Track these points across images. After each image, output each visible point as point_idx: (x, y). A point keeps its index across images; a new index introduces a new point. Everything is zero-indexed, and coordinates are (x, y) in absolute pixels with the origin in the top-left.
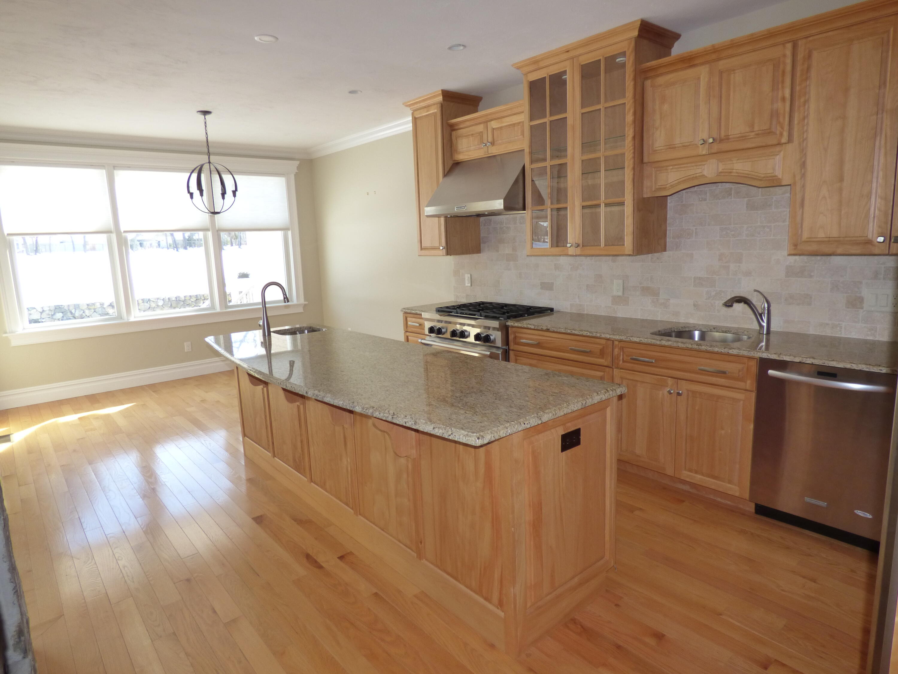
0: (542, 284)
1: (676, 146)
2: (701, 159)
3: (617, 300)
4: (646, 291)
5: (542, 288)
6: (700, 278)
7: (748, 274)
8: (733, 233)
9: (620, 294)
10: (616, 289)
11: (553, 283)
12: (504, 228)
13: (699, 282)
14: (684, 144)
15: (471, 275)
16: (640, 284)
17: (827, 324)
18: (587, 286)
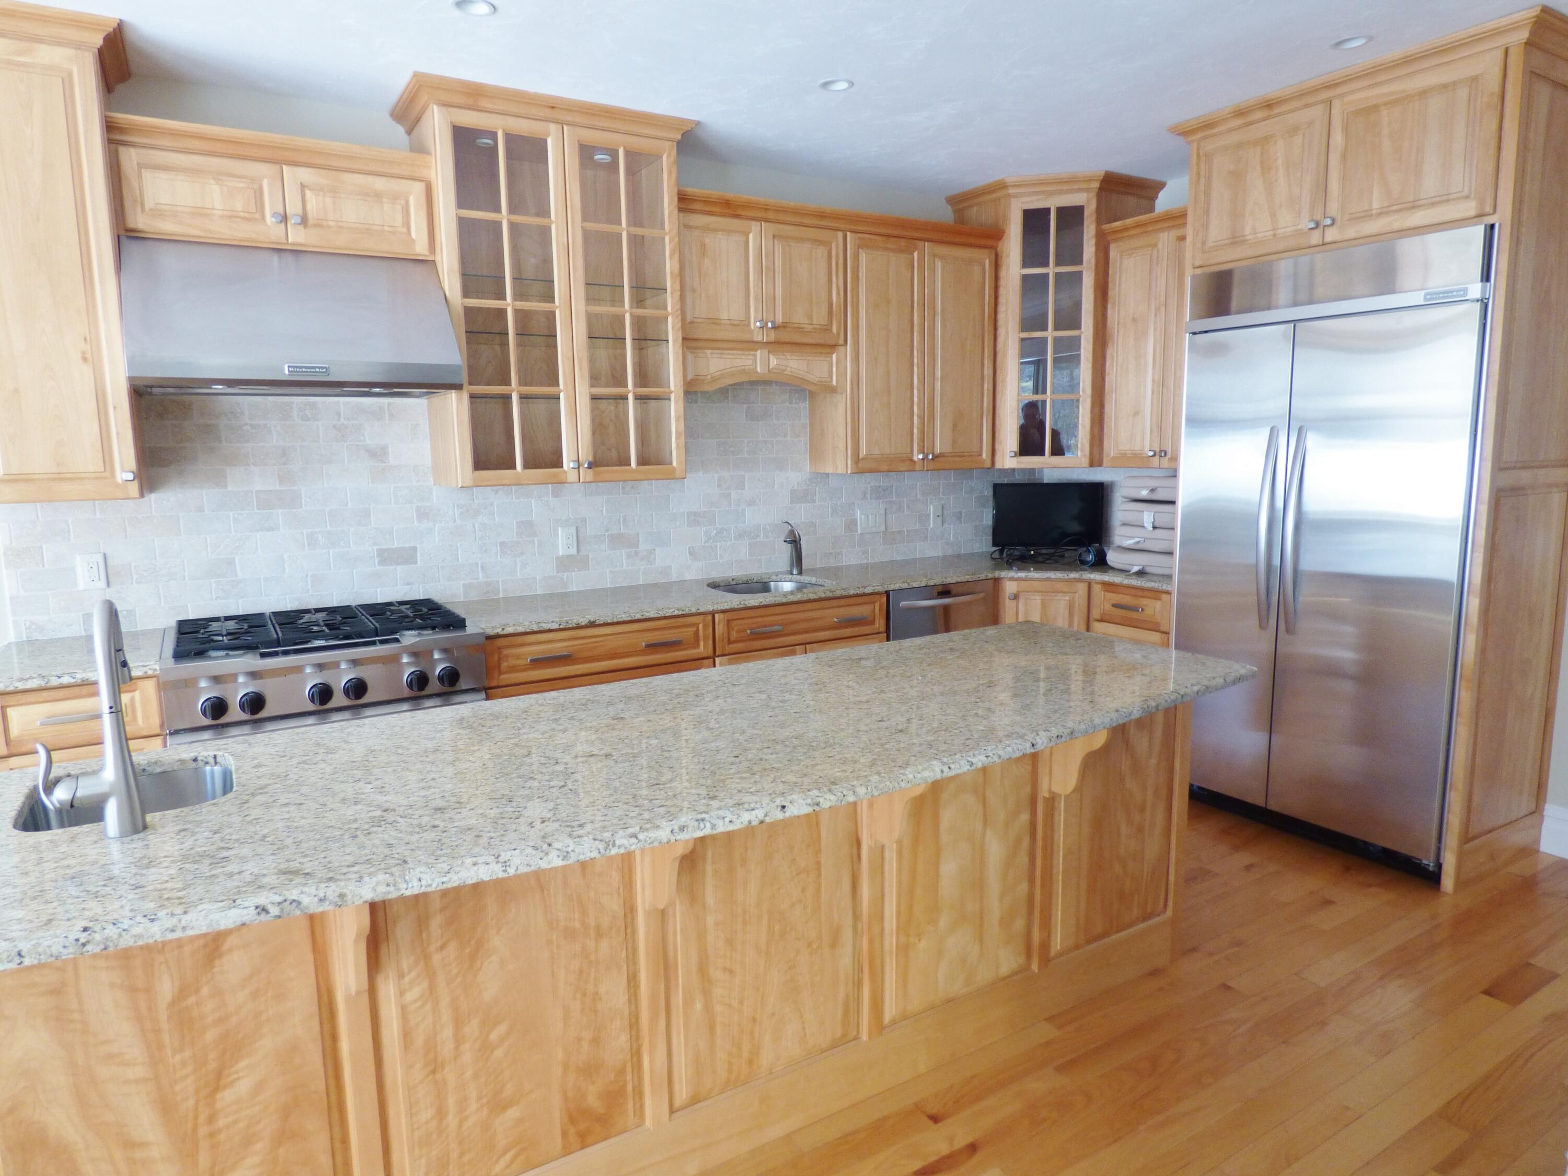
0: (381, 552)
1: (723, 322)
2: (751, 345)
3: (565, 563)
4: (617, 540)
5: (382, 562)
6: (695, 514)
7: (751, 503)
8: (732, 449)
9: (573, 551)
10: (563, 545)
11: (414, 549)
12: (245, 428)
13: (695, 519)
14: (732, 322)
15: (105, 555)
16: (607, 531)
17: (831, 554)
18: (502, 544)
